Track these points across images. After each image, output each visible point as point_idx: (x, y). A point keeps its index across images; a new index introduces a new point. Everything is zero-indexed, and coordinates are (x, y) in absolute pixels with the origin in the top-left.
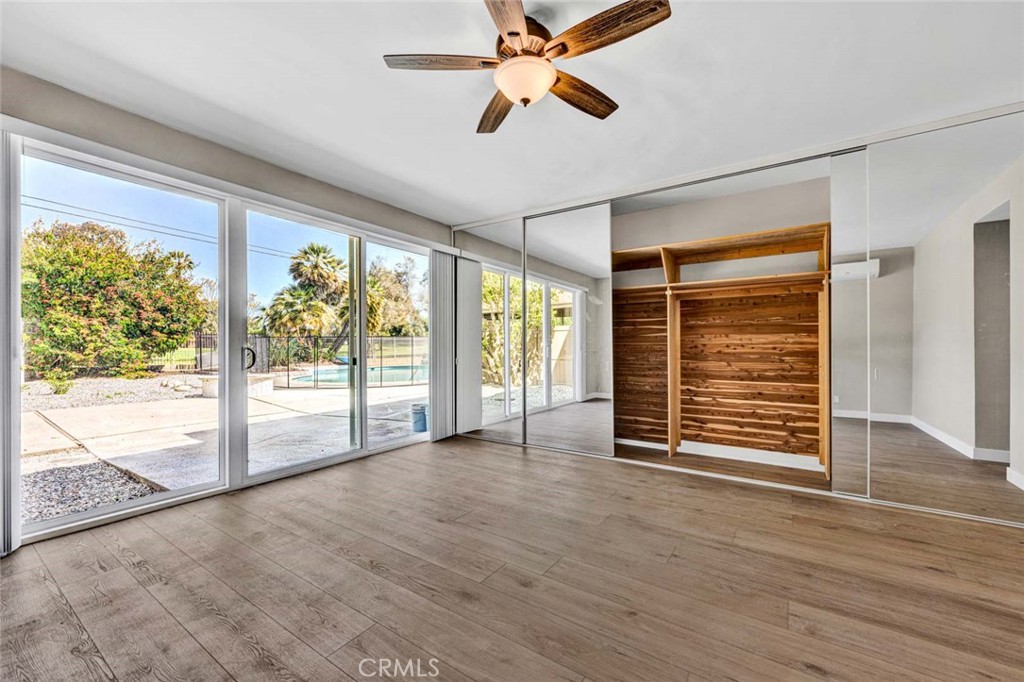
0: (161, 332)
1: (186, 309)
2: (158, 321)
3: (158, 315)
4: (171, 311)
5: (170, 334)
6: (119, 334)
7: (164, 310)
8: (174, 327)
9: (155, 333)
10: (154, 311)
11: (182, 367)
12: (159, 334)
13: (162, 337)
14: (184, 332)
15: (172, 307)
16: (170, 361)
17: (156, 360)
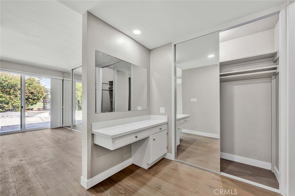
0: (31, 99)
1: (39, 93)
2: (30, 96)
3: (30, 95)
4: (34, 93)
5: (34, 100)
6: (19, 100)
7: (32, 93)
8: (35, 98)
9: (29, 99)
10: (29, 93)
11: (39, 109)
12: (30, 100)
13: (31, 100)
14: (38, 99)
15: (34, 92)
16: (35, 107)
17: (30, 107)
